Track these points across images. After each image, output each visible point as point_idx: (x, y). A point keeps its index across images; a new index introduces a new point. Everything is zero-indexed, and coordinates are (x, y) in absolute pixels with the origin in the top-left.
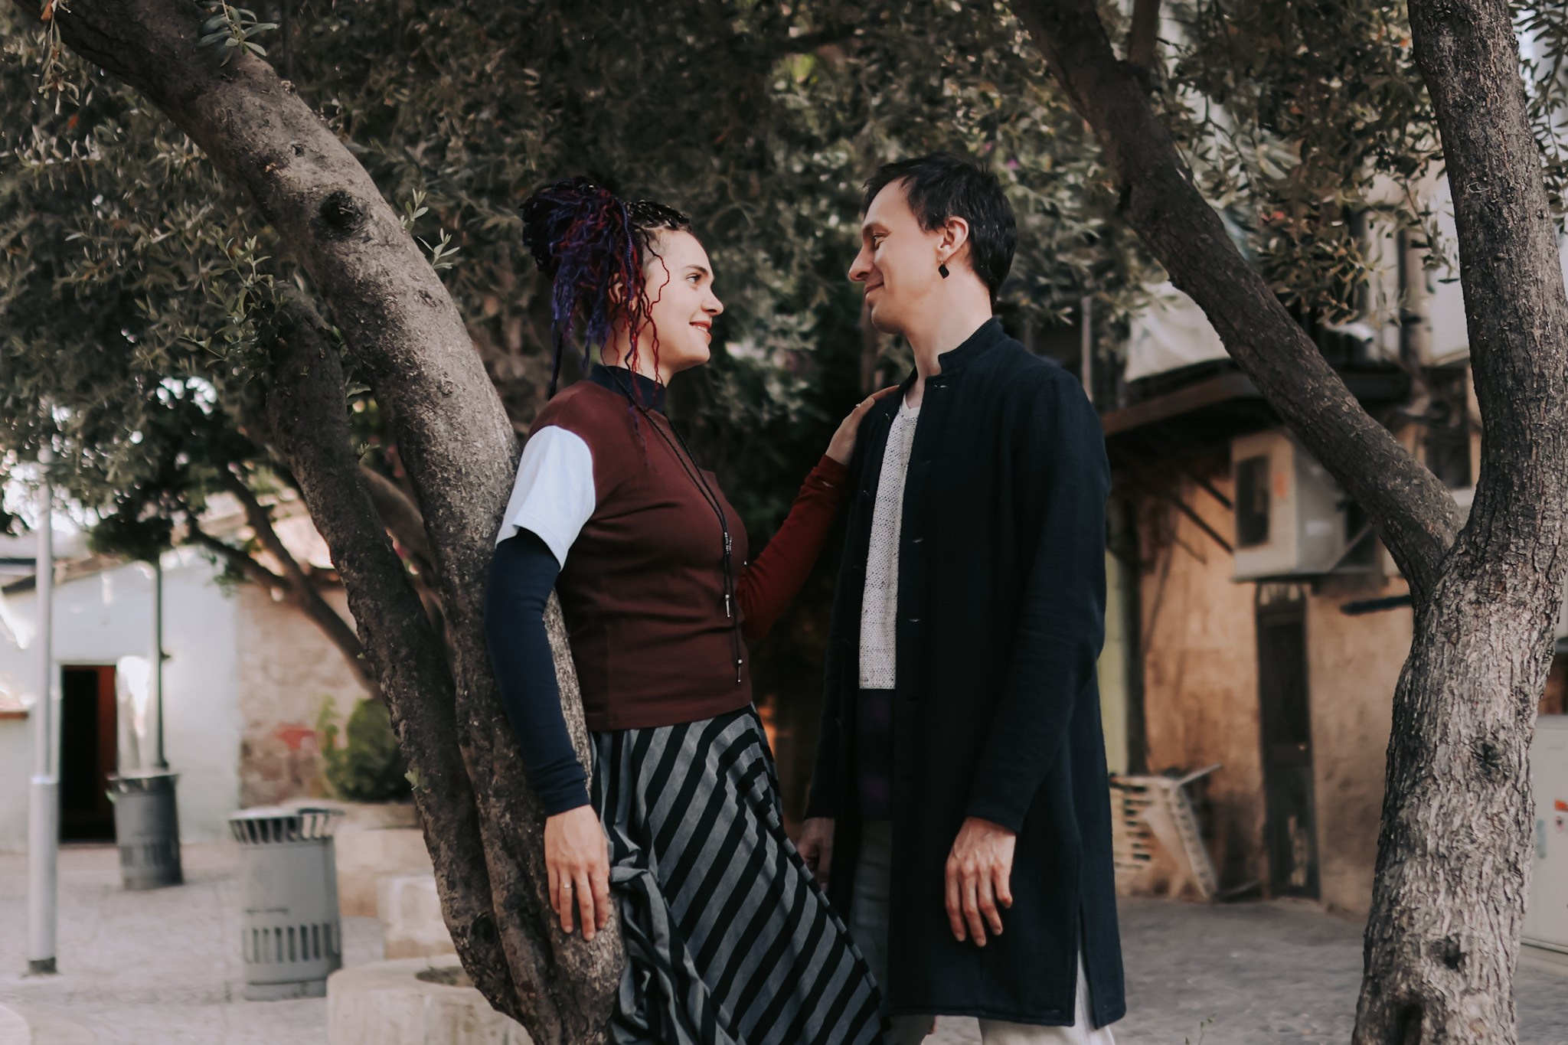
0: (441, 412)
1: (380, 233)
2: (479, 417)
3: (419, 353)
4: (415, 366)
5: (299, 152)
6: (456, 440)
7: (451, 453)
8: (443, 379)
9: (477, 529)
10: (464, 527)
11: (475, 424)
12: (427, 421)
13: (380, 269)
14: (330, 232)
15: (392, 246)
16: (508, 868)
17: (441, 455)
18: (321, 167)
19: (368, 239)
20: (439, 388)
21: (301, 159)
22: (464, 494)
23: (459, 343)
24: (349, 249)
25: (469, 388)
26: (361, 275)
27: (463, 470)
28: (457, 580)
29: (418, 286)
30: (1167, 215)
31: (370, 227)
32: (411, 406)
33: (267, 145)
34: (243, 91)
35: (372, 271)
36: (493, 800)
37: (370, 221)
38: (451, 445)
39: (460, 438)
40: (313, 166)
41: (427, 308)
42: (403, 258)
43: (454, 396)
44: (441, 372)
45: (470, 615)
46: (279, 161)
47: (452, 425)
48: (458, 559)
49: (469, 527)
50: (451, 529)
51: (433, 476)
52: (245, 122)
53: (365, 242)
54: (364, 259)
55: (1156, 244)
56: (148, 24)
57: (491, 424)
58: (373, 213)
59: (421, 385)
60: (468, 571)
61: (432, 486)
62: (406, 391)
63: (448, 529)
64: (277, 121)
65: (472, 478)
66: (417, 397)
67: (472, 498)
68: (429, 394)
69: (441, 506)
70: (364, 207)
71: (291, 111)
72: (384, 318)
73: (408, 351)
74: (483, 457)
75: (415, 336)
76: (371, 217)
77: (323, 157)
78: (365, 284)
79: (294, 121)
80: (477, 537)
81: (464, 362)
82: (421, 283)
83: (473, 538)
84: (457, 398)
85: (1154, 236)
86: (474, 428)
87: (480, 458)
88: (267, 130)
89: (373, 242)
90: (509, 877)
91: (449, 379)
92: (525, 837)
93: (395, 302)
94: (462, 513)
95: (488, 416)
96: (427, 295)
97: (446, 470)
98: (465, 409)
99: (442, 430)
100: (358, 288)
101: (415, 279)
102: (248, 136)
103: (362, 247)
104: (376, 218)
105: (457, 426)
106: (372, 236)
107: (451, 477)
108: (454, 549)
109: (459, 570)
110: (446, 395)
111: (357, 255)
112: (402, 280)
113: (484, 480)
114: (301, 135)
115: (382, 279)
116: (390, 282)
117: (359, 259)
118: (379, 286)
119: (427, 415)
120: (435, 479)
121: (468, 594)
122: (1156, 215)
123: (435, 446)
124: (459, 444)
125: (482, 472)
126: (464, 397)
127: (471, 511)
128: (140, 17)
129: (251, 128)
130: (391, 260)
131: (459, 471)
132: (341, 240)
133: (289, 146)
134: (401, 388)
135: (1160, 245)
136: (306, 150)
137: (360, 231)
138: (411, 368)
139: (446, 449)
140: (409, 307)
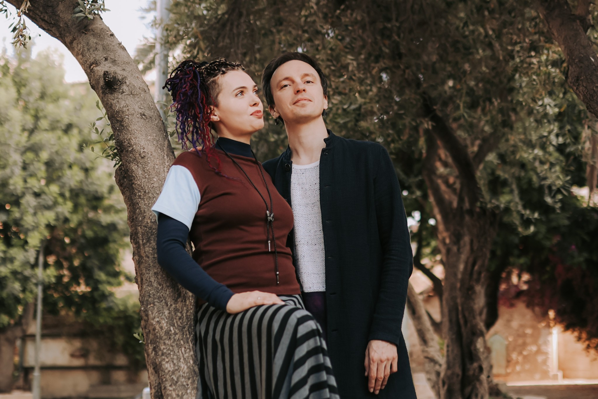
0: (140, 165)
1: (129, 89)
2: (157, 167)
3: (133, 140)
4: (131, 145)
5: (106, 59)
6: (146, 178)
7: (143, 184)
8: (142, 151)
9: (149, 218)
10: (145, 217)
11: (154, 170)
12: (134, 170)
13: (125, 105)
14: (107, 91)
15: (133, 95)
16: (155, 378)
17: (138, 185)
18: (114, 65)
19: (123, 92)
20: (140, 154)
21: (107, 62)
22: (146, 202)
23: (154, 135)
24: (114, 97)
25: (154, 154)
26: (117, 108)
27: (147, 191)
28: (141, 243)
29: (140, 111)
30: (582, 78)
31: (124, 87)
32: (129, 163)
33: (94, 58)
34: (90, 37)
35: (122, 106)
36: (150, 345)
37: (125, 85)
38: (143, 180)
39: (147, 177)
40: (111, 65)
41: (142, 120)
42: (138, 100)
43: (146, 158)
44: (142, 148)
45: (145, 258)
46: (97, 64)
47: (144, 171)
48: (142, 232)
49: (146, 217)
50: (140, 218)
51: (135, 195)
52: (88, 50)
53: (122, 94)
54: (120, 101)
55: (578, 92)
56: (61, 15)
57: (162, 170)
58: (126, 81)
59: (133, 154)
60: (145, 237)
61: (135, 200)
62: (128, 157)
63: (139, 219)
64: (100, 47)
65: (150, 195)
66: (131, 160)
67: (149, 204)
68: (136, 158)
69: (138, 208)
70: (123, 79)
71: (107, 43)
72: (123, 126)
73: (129, 139)
74: (156, 185)
75: (133, 132)
76: (126, 83)
77: (115, 61)
78: (118, 112)
79: (107, 47)
80: (149, 221)
81: (154, 143)
82: (142, 110)
83: (147, 222)
84: (147, 159)
85: (577, 89)
86: (154, 172)
87: (155, 185)
88: (96, 52)
89: (125, 94)
90: (156, 383)
91: (145, 150)
92: (158, 363)
93: (128, 119)
94: (144, 211)
95: (162, 167)
96: (144, 115)
97: (140, 191)
98: (151, 163)
99: (140, 173)
100: (116, 114)
101: (140, 108)
102: (88, 55)
103: (120, 96)
104: (128, 83)
105: (146, 171)
106: (125, 91)
107: (142, 195)
108: (141, 228)
109: (142, 237)
110: (143, 158)
111: (117, 100)
112: (134, 109)
113: (155, 195)
114: (109, 53)
115: (125, 109)
116: (128, 110)
117: (118, 101)
118: (123, 112)
119: (134, 167)
120: (136, 196)
121: (144, 248)
122: (578, 79)
123: (136, 181)
124: (147, 179)
125: (155, 192)
126: (151, 158)
127: (148, 210)
128: (59, 12)
129: (90, 52)
130: (131, 101)
131: (145, 192)
132: (111, 94)
133: (102, 57)
134: (127, 156)
135: (580, 92)
136: (109, 58)
137: (119, 89)
138: (129, 146)
139: (141, 182)
140: (133, 120)
